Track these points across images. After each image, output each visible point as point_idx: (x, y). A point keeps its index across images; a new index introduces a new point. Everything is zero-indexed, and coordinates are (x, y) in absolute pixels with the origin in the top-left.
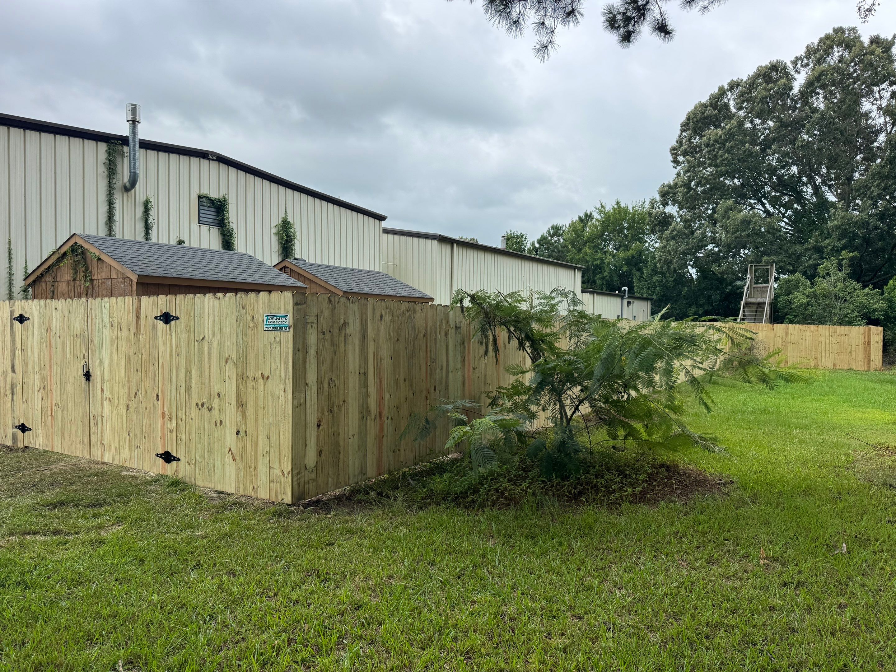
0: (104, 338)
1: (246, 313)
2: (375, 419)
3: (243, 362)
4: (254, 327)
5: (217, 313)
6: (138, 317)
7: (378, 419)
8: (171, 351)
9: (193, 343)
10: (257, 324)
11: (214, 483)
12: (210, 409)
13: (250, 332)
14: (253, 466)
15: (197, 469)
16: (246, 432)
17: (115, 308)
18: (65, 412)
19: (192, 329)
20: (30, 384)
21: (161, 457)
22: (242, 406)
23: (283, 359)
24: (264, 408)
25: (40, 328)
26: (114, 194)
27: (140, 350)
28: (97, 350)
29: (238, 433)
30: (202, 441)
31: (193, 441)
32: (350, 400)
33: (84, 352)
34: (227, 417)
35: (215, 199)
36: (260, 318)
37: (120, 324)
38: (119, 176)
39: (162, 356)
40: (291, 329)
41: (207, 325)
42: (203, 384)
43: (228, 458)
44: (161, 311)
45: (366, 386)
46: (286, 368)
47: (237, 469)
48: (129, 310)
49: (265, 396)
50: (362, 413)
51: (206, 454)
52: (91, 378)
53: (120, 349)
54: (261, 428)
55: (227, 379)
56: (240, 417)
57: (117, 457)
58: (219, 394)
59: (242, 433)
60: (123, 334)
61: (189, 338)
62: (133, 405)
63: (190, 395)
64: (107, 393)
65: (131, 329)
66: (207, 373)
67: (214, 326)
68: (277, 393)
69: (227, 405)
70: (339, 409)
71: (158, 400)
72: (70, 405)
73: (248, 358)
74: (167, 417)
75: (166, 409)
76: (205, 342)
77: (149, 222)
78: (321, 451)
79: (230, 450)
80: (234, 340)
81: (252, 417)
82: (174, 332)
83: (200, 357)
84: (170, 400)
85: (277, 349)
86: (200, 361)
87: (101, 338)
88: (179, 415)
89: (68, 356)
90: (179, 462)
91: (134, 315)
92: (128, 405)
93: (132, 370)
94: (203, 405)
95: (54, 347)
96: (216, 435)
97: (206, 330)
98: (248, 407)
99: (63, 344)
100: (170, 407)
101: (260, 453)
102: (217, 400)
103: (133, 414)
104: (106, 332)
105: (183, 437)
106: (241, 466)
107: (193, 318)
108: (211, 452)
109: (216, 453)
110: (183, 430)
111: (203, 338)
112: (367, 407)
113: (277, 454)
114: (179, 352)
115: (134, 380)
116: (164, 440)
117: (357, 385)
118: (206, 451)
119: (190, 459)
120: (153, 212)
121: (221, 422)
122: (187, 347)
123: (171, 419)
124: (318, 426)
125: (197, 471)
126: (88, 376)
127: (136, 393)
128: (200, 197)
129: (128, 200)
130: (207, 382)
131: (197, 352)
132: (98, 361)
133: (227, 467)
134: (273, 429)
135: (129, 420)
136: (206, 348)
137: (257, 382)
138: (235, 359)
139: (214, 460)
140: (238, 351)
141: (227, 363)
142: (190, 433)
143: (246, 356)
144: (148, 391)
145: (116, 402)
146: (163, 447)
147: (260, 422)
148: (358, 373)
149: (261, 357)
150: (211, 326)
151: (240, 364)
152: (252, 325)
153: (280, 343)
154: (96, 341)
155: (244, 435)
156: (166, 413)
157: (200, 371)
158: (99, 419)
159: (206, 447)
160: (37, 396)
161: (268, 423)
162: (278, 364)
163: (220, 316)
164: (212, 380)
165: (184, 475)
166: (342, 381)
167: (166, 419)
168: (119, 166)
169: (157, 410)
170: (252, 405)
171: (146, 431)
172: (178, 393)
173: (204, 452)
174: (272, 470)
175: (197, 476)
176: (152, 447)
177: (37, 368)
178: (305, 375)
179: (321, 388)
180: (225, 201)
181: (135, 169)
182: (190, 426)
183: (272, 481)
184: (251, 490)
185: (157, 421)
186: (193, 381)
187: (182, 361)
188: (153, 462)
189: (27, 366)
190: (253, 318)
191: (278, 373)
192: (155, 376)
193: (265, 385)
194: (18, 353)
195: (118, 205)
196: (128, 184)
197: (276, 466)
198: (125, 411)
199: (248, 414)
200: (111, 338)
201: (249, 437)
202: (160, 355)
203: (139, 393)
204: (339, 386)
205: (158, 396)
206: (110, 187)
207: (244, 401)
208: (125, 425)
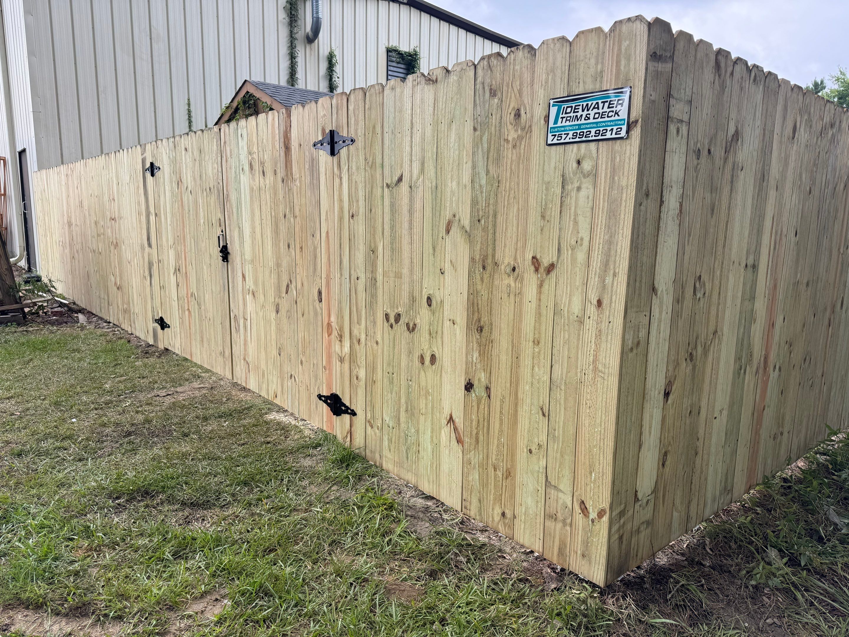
0: (242, 191)
1: (500, 106)
2: (757, 372)
3: (485, 229)
4: (520, 138)
5: (429, 119)
6: (287, 148)
7: (761, 371)
8: (341, 209)
9: (379, 190)
10: (528, 130)
11: (416, 475)
12: (411, 329)
13: (509, 154)
14: (503, 466)
15: (385, 438)
16: (488, 388)
17: (255, 135)
18: (203, 308)
19: (378, 161)
20: (166, 263)
21: (325, 402)
22: (481, 329)
23: (601, 219)
24: (537, 342)
25: (171, 182)
26: (295, 47)
27: (292, 209)
28: (235, 210)
29: (469, 387)
30: (395, 389)
31: (379, 384)
32: (726, 330)
33: (220, 215)
34: (446, 349)
35: (405, 53)
36: (539, 112)
37: (262, 164)
38: (300, 22)
39: (327, 219)
40: (636, 133)
41: (408, 148)
42: (399, 276)
43: (446, 433)
44: (323, 130)
45: (753, 298)
46: (610, 243)
47: (466, 463)
48: (273, 137)
49: (539, 314)
50: (740, 359)
51: (403, 415)
52: (230, 258)
53: (263, 207)
54: (525, 388)
55: (447, 267)
56: (476, 355)
57: (264, 386)
58: (429, 300)
59: (479, 390)
60: (267, 182)
61: (371, 183)
62: (284, 306)
63: (374, 296)
64: (250, 283)
65: (278, 171)
66: (406, 255)
67: (423, 150)
68: (576, 308)
69: (447, 324)
70: (706, 352)
71: (320, 301)
72: (207, 296)
73: (500, 219)
74: (335, 333)
75: (333, 319)
76: (404, 187)
77: (334, 80)
78: (666, 454)
79: (451, 420)
80: (466, 178)
81: (503, 358)
82: (345, 168)
83: (393, 220)
84: (340, 302)
85: (583, 193)
86: (392, 227)
87: (238, 191)
88: (355, 332)
89: (202, 221)
90: (354, 418)
91: (282, 145)
92: (278, 305)
93: (281, 244)
94: (398, 317)
95: (186, 208)
96: (423, 384)
97: (406, 159)
98: (495, 335)
99: (196, 202)
100: (339, 315)
101: (521, 444)
102: (424, 311)
103: (285, 321)
104: (245, 179)
105: (362, 374)
106: (475, 458)
107: (379, 136)
108: (413, 414)
109: (422, 418)
110: (362, 361)
111: (400, 180)
112: (749, 344)
113: (568, 458)
114: (354, 210)
115: (284, 264)
116: (330, 374)
117: (740, 294)
118: (403, 409)
119: (373, 417)
120: (338, 69)
121: (433, 358)
122: (369, 198)
123: (341, 337)
124: (667, 395)
125: (386, 443)
126: (225, 253)
127: (288, 286)
128: (389, 51)
129: (311, 55)
130: (405, 271)
131: (387, 209)
132: (237, 229)
133: (445, 452)
134: (560, 395)
135: (279, 330)
136: (405, 201)
137: (519, 279)
138: (466, 222)
139: (418, 431)
140: (474, 203)
141: (448, 231)
142: (374, 369)
143: (495, 216)
144: (305, 284)
145: (262, 297)
146: (329, 386)
147: (525, 372)
148: (743, 265)
149: (534, 216)
150: (416, 149)
151: (479, 234)
152: (512, 135)
153: (594, 174)
154: (233, 197)
155: (484, 394)
156: (334, 325)
157: (393, 250)
158: (241, 322)
159: (403, 401)
160: (173, 279)
161: (546, 378)
162: (584, 234)
163: (436, 123)
164: (417, 269)
165: (362, 445)
166: (717, 282)
167: (333, 336)
168: (301, 12)
169: (320, 318)
170: (504, 331)
171: (304, 353)
172: (353, 291)
173: (399, 411)
174: (552, 492)
175: (386, 452)
176: (313, 380)
177: (171, 242)
178: (654, 266)
179: (678, 300)
180: (416, 54)
181: (317, 13)
182: (375, 357)
183: (553, 517)
184: (497, 518)
185: (320, 337)
186: (380, 270)
187: (360, 228)
188: (313, 407)
189: (161, 238)
190: (518, 115)
191: (581, 256)
192: (315, 257)
193: (541, 286)
194: (152, 218)
195: (300, 60)
196: (310, 34)
197: (565, 485)
198: (274, 314)
199: (495, 352)
200: (252, 189)
201: (496, 402)
202: (323, 217)
203: (293, 286)
204: (710, 296)
205: (320, 293)
206: (291, 37)
207: (485, 319)
208: (274, 337)
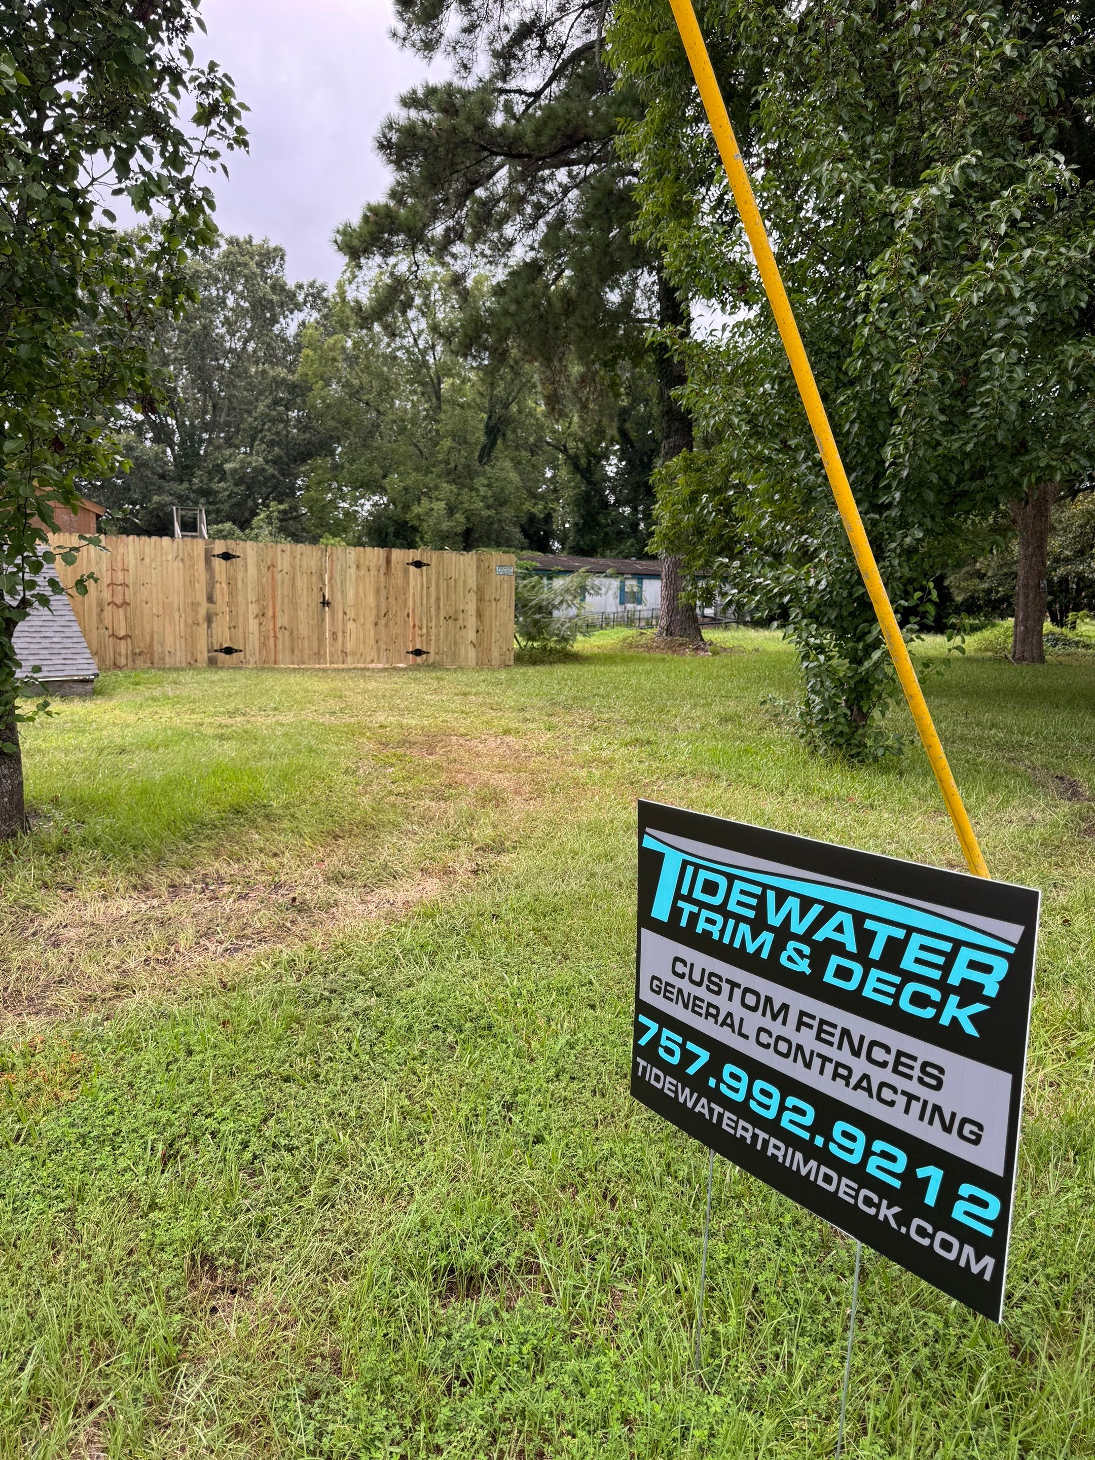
6: (390, 562)
8: (422, 586)
9: (442, 580)
10: (491, 571)
12: (456, 619)
13: (487, 575)
14: (488, 648)
15: (445, 656)
16: (484, 630)
17: (362, 554)
18: (296, 633)
19: (442, 572)
20: (241, 612)
21: (412, 653)
22: (480, 616)
23: (509, 590)
24: (496, 617)
25: (258, 566)
27: (390, 584)
29: (477, 632)
33: (322, 586)
34: (469, 624)
36: (494, 568)
37: (369, 566)
39: (413, 588)
40: (514, 575)
41: (454, 570)
42: (450, 605)
43: (470, 647)
44: (413, 559)
46: (511, 594)
47: (477, 652)
48: (378, 557)
49: (496, 610)
51: (453, 646)
52: (331, 605)
54: (494, 628)
55: (469, 601)
56: (479, 623)
58: (463, 611)
60: (373, 573)
61: (438, 578)
62: (382, 622)
63: (439, 612)
64: (351, 616)
65: (381, 570)
66: (453, 599)
67: (460, 571)
68: (505, 608)
69: (470, 616)
71: (410, 617)
72: (301, 627)
73: (485, 589)
74: (418, 627)
76: (453, 580)
79: (472, 642)
80: (475, 579)
81: (487, 622)
82: (424, 573)
84: (421, 616)
85: (505, 585)
86: (447, 591)
87: (343, 575)
88: (430, 625)
89: (299, 588)
90: (429, 654)
91: (384, 560)
92: (377, 622)
93: (381, 598)
94: (451, 617)
95: (280, 581)
96: (461, 635)
97: (453, 573)
99: (295, 579)
101: (493, 641)
102: (461, 614)
103: (382, 628)
104: (351, 571)
105: (433, 638)
106: (480, 650)
107: (442, 565)
108: (457, 645)
109: (461, 645)
110: (433, 634)
111: (451, 578)
113: (505, 640)
114: (429, 585)
115: (383, 605)
116: (414, 642)
119: (439, 651)
121: (465, 626)
122: (437, 583)
123: (421, 628)
126: (328, 603)
127: (386, 614)
130: (453, 604)
131: (445, 586)
133: (470, 652)
134: (502, 627)
136: (453, 584)
137: (491, 603)
138: (475, 590)
139: (459, 649)
140: (477, 585)
141: (469, 592)
142: (439, 636)
144: (398, 612)
146: (414, 646)
147: (493, 624)
149: (494, 589)
150: (457, 570)
151: (479, 593)
152: (488, 571)
153: (507, 581)
155: (482, 632)
156: (417, 624)
157: (447, 598)
158: (340, 635)
159: (452, 642)
160: (253, 621)
161: (499, 624)
162: (506, 593)
163: (464, 565)
164: (458, 602)
167: (416, 629)
169: (409, 623)
170: (487, 616)
171: (397, 638)
172: (428, 612)
174: (502, 649)
175: (445, 660)
176: (403, 648)
177: (253, 599)
182: (439, 631)
183: (501, 655)
184: (487, 662)
185: (408, 630)
186: (442, 604)
187: (432, 591)
188: (403, 657)
190: (489, 567)
191: (505, 597)
192: (406, 602)
193: (496, 604)
197: (504, 647)
198: (371, 627)
200: (358, 575)
201: (485, 634)
203: (390, 613)
205: (409, 614)
207: (482, 613)
208: (373, 636)
